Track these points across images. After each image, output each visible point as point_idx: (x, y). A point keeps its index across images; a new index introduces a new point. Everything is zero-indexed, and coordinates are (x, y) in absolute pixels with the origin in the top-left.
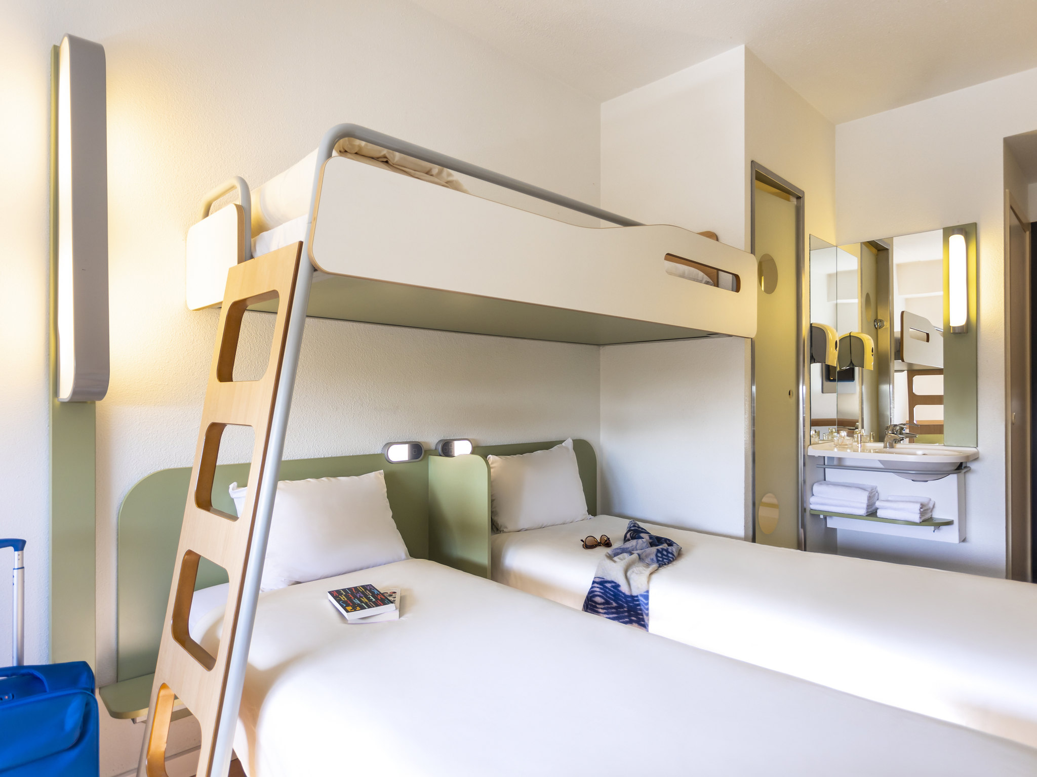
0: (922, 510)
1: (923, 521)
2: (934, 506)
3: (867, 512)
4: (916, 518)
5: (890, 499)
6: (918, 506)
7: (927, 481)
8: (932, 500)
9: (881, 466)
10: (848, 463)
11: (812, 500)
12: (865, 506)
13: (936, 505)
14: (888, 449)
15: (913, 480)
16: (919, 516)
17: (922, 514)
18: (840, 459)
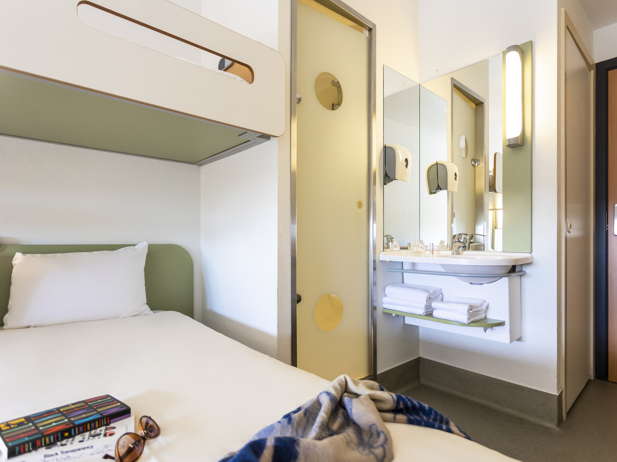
0: (471, 311)
1: (472, 322)
2: (487, 308)
3: (426, 312)
4: (464, 319)
5: (451, 300)
6: (466, 308)
7: (483, 284)
8: (486, 301)
9: (442, 270)
10: (420, 268)
11: (385, 300)
12: (423, 306)
13: (490, 307)
14: (455, 256)
15: (470, 283)
16: (467, 318)
17: (470, 315)
18: (414, 264)
